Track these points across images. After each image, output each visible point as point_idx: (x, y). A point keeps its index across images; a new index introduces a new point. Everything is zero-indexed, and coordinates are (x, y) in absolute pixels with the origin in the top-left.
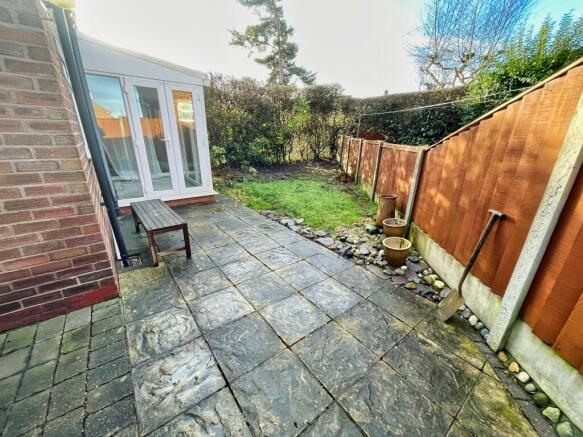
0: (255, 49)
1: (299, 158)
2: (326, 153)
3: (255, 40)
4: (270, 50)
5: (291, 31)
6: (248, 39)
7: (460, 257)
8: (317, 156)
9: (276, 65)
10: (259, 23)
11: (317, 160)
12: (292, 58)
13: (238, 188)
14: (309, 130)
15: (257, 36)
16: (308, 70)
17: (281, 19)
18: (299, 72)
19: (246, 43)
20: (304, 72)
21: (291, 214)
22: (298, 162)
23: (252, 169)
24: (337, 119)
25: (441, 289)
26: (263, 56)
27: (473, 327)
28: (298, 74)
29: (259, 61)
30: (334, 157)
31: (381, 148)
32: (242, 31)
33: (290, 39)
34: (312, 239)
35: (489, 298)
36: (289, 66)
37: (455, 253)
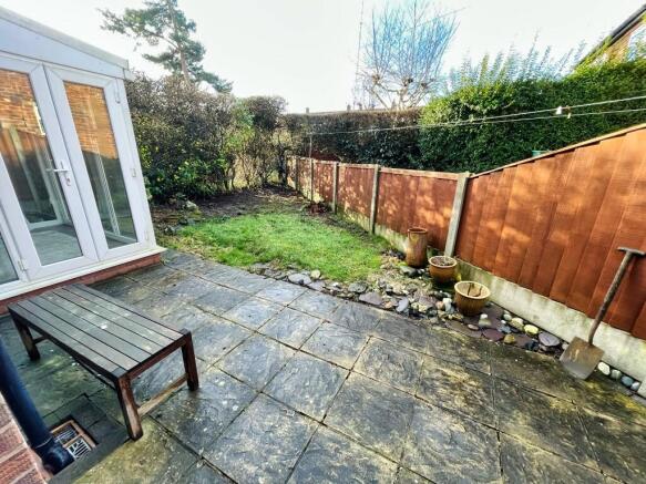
0: (142, 40)
1: (245, 184)
2: (274, 177)
3: (141, 28)
4: (165, 45)
5: (192, 25)
6: (130, 25)
7: (562, 298)
8: (265, 181)
9: (177, 65)
10: (145, 8)
11: (266, 186)
12: (199, 60)
13: (186, 234)
14: (253, 151)
15: (143, 23)
16: (221, 77)
17: (176, 9)
18: (210, 78)
19: (128, 30)
20: (216, 79)
21: (294, 265)
22: (244, 189)
23: (190, 204)
24: (282, 137)
25: (537, 335)
26: (157, 52)
27: (609, 376)
28: (209, 81)
29: (151, 58)
30: (285, 181)
31: (379, 173)
32: (120, 14)
33: (193, 36)
34: (351, 299)
35: (626, 342)
36: (195, 69)
37: (552, 293)
